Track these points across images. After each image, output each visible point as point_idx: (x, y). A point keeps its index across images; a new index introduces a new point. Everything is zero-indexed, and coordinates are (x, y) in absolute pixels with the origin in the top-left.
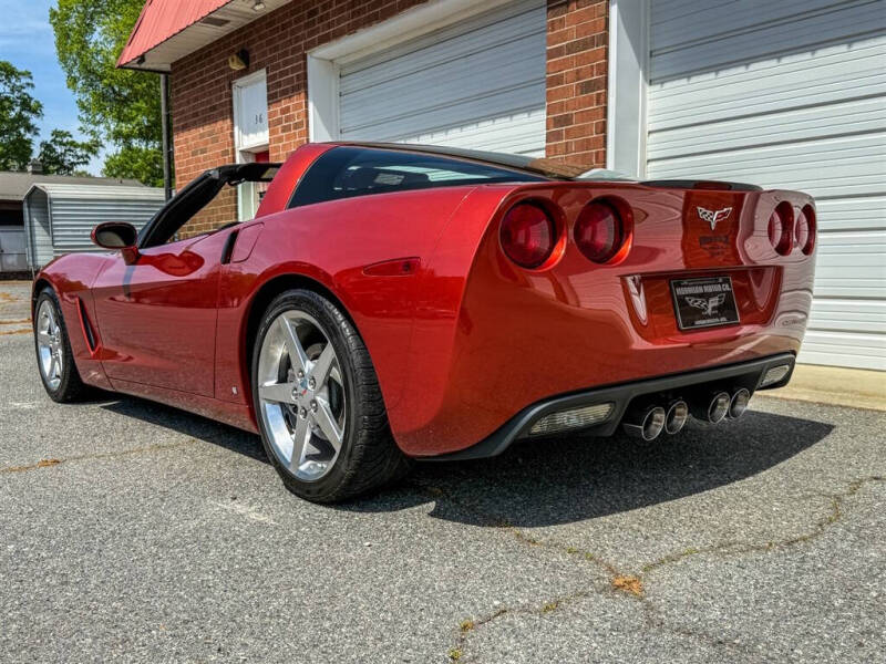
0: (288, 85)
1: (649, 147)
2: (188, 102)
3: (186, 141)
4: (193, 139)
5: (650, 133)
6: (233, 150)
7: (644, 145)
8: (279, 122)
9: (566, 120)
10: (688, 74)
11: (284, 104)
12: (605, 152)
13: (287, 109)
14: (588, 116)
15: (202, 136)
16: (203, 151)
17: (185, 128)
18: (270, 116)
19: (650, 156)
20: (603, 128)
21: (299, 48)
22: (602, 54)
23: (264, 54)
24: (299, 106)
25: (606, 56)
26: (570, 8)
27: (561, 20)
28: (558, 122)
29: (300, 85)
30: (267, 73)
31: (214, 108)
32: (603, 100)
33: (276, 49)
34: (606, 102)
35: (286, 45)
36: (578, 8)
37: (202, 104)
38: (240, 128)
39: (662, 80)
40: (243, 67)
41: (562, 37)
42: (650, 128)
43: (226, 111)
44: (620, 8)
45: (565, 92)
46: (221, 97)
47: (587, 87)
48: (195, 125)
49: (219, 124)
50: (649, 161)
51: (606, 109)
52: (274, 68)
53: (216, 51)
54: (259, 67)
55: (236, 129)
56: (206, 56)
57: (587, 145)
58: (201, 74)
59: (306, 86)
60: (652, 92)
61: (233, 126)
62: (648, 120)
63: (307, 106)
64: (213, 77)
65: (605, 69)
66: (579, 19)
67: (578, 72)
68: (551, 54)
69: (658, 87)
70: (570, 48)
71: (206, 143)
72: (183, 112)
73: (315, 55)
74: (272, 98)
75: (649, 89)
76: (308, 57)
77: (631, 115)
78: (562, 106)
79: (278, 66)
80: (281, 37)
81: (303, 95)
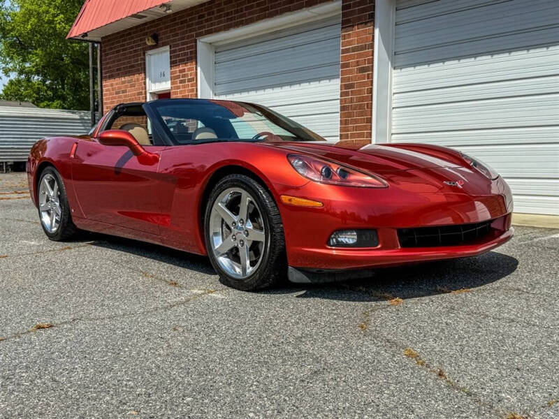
0: (184, 56)
1: (394, 101)
2: (114, 62)
3: (112, 85)
4: (117, 84)
5: (394, 94)
6: (146, 92)
7: (391, 100)
8: (178, 77)
9: (351, 86)
10: (415, 65)
11: (181, 67)
12: (372, 103)
13: (184, 70)
14: (364, 84)
15: (123, 83)
16: (123, 92)
17: (111, 77)
18: (172, 73)
19: (394, 106)
20: (371, 91)
21: (192, 36)
22: (371, 54)
23: (168, 37)
24: (192, 69)
25: (373, 55)
26: (354, 29)
27: (349, 34)
28: (347, 87)
29: (193, 57)
30: (170, 48)
31: (133, 66)
32: (370, 77)
33: (177, 35)
34: (372, 78)
35: (183, 33)
36: (358, 29)
37: (124, 64)
38: (150, 79)
39: (401, 67)
40: (155, 44)
41: (350, 43)
42: (394, 91)
43: (141, 69)
44: (380, 30)
45: (351, 72)
46: (137, 61)
47: (363, 70)
48: (119, 76)
49: (136, 76)
50: (393, 108)
51: (372, 82)
52: (175, 46)
53: (134, 33)
54: (164, 44)
55: (147, 80)
56: (127, 35)
57: (362, 99)
58: (124, 45)
59: (196, 58)
60: (395, 73)
61: (145, 78)
62: (393, 87)
63: (196, 69)
64: (132, 47)
65: (372, 61)
66: (358, 34)
67: (358, 62)
68: (344, 52)
69: (399, 70)
70: (354, 49)
71: (126, 87)
72: (110, 67)
73: (201, 40)
74: (173, 63)
75: (394, 71)
76: (198, 41)
77: (384, 85)
78: (349, 79)
79: (178, 45)
80: (180, 29)
81: (194, 63)
